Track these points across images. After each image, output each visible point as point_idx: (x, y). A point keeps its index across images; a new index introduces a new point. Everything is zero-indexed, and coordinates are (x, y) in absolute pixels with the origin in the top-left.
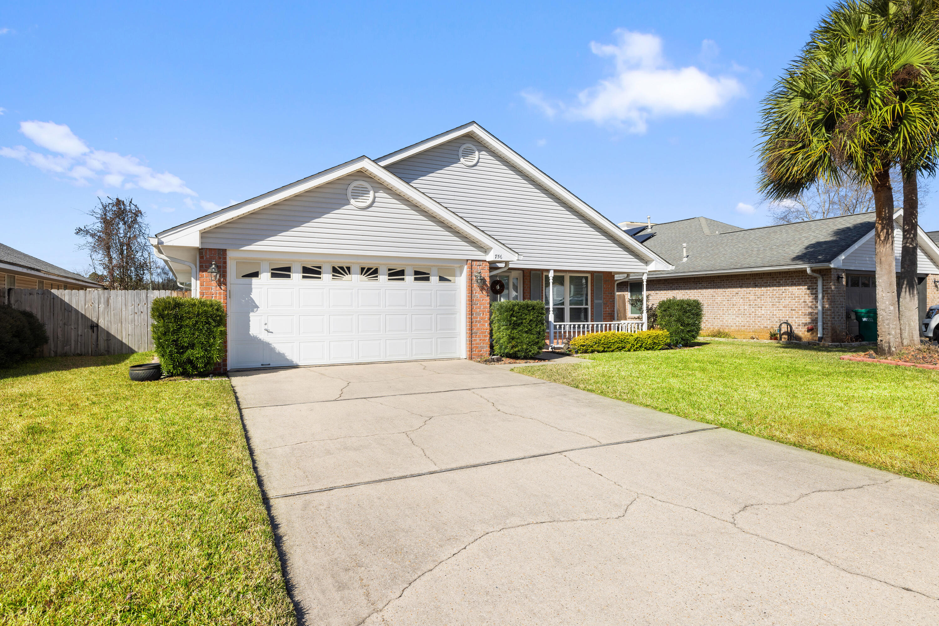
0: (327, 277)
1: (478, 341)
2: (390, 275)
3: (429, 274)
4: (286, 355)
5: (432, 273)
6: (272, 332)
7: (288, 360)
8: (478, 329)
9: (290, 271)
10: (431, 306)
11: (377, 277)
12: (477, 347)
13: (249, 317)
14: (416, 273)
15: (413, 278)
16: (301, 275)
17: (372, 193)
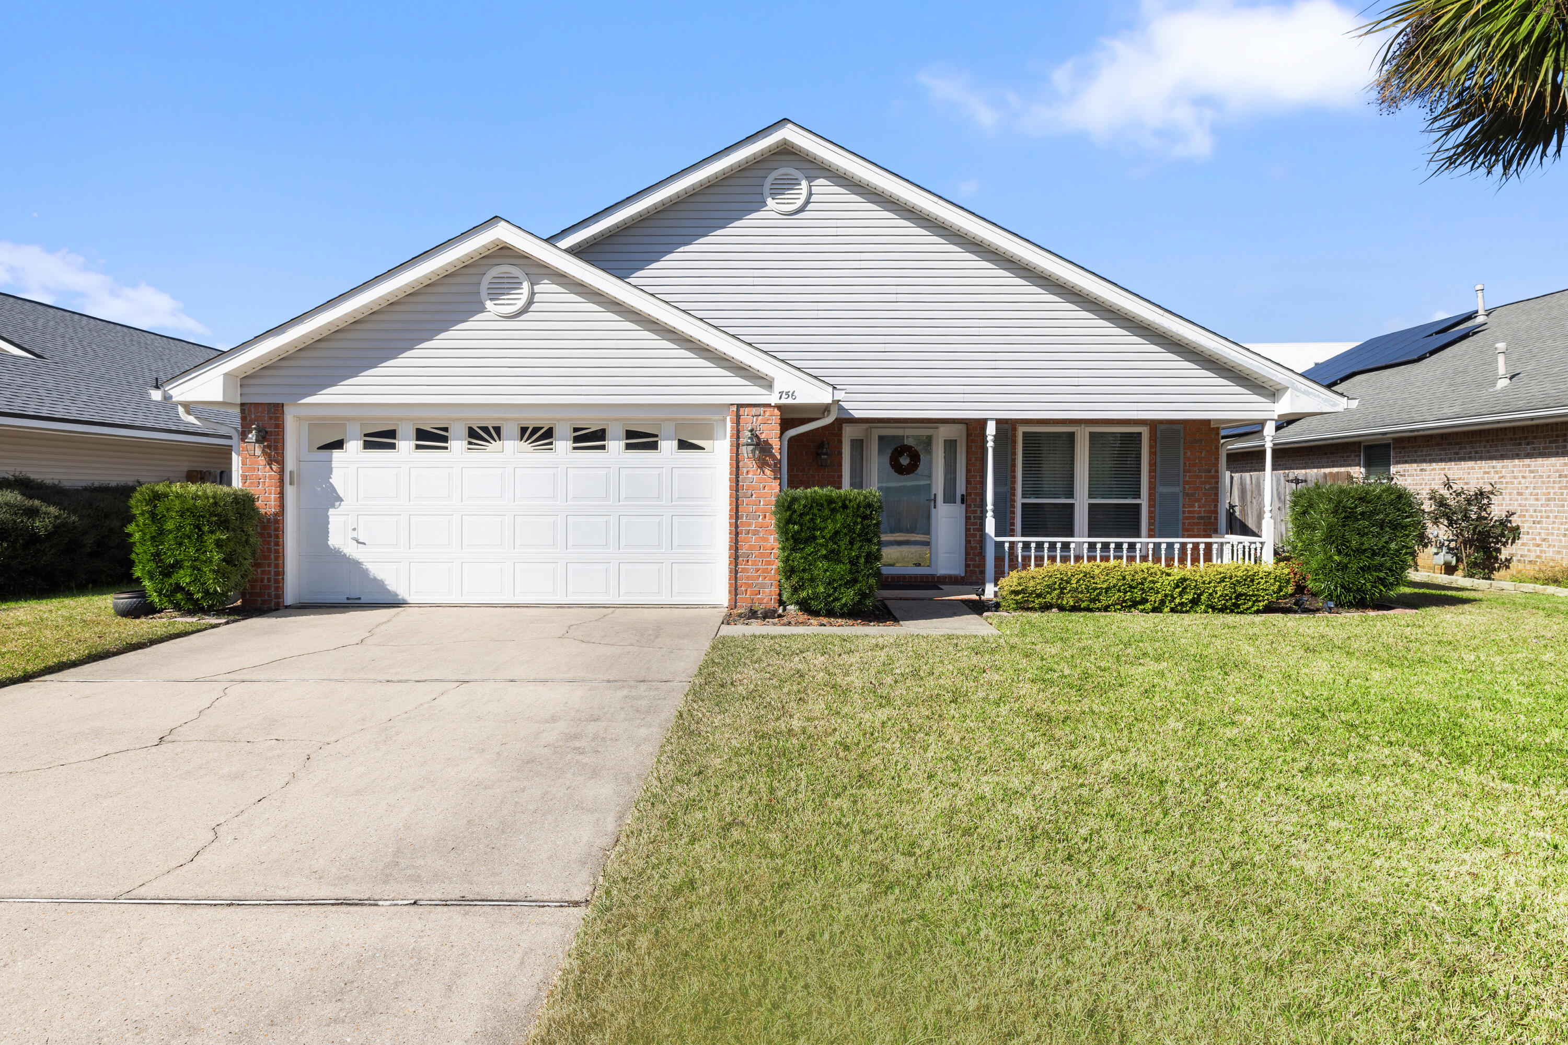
0: (458, 445)
1: (752, 573)
2: (576, 439)
3: (656, 436)
4: (386, 583)
5: (662, 434)
6: (364, 544)
7: (388, 591)
8: (751, 547)
9: (395, 438)
10: (659, 498)
11: (551, 443)
12: (750, 585)
13: (328, 517)
14: (630, 434)
15: (622, 444)
16: (413, 443)
17: (526, 285)
